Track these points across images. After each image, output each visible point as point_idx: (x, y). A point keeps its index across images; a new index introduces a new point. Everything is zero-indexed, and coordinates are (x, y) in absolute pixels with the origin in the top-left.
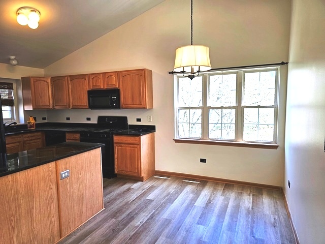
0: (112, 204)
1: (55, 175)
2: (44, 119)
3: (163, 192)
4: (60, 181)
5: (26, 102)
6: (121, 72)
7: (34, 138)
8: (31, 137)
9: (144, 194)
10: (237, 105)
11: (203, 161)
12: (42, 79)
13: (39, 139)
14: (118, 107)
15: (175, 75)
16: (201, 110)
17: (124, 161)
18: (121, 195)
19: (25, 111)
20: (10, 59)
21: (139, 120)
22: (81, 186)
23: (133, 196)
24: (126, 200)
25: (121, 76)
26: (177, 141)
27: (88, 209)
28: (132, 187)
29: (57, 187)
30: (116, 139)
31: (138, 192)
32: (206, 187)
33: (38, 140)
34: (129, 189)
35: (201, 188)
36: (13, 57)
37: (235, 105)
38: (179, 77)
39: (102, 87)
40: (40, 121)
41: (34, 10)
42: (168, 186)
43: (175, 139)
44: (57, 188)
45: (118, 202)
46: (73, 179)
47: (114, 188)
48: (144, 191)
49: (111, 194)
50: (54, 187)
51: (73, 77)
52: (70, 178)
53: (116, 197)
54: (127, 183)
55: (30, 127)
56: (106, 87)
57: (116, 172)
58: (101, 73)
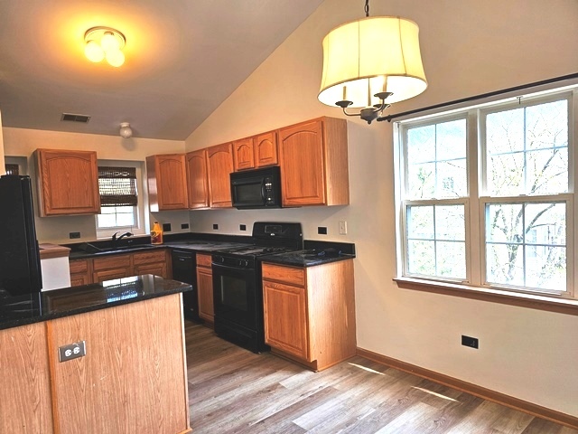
0: (212, 421)
1: (42, 352)
2: (185, 226)
3: (343, 411)
4: (59, 367)
5: (152, 199)
6: (282, 129)
7: (153, 260)
8: (148, 258)
9: (297, 408)
10: (572, 191)
11: (469, 342)
12: (174, 158)
13: (163, 262)
14: (278, 203)
15: (395, 124)
16: (462, 208)
17: (279, 321)
18: (245, 401)
19: (152, 214)
20: (121, 127)
21: (322, 231)
22: (120, 377)
23: (270, 408)
24: (249, 415)
25: (281, 139)
26: (402, 284)
27: (140, 429)
28: (282, 384)
29: (50, 377)
30: (267, 270)
31: (288, 399)
32: (469, 418)
33: (161, 265)
34: (275, 387)
35: (451, 419)
36: (125, 125)
37: (567, 192)
38: (406, 127)
39: (252, 166)
40: (175, 230)
41: (110, 31)
42: (363, 399)
43: (399, 278)
44: (50, 381)
45: (230, 417)
46: (97, 361)
47: (246, 378)
48: (302, 398)
49: (229, 395)
50: (41, 379)
51: (213, 150)
52: (87, 360)
53: (235, 402)
54: (279, 369)
55: (154, 242)
56: (258, 165)
57: (266, 341)
58: (251, 137)
